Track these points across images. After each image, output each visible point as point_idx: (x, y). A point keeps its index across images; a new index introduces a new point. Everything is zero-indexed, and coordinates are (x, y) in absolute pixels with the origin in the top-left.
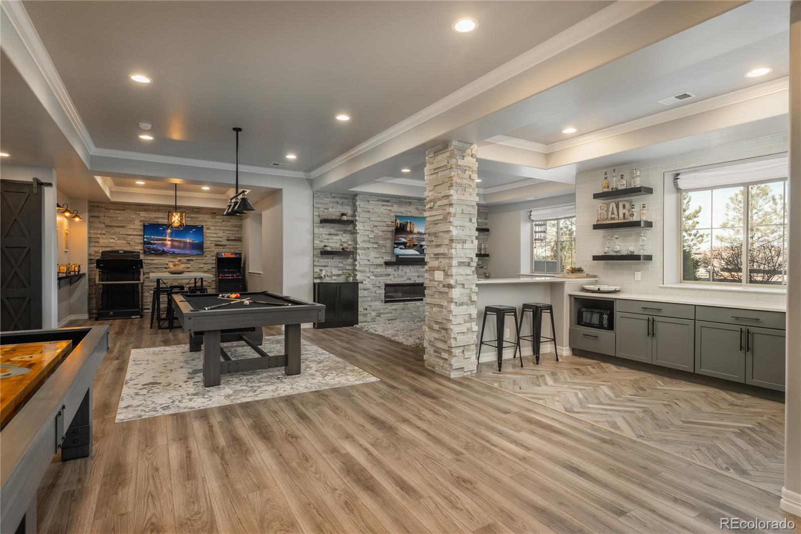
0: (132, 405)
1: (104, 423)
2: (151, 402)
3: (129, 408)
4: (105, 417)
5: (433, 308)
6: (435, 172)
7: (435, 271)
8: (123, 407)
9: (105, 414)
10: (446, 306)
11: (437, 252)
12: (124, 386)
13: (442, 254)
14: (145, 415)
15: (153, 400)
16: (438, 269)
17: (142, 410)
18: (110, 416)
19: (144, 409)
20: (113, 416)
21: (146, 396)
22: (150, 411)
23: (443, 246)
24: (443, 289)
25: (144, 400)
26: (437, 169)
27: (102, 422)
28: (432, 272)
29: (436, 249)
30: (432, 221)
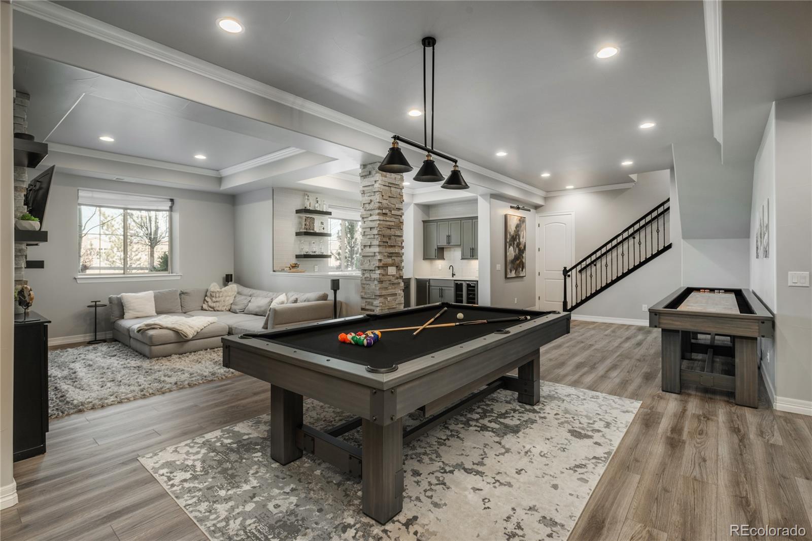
0: (621, 411)
1: (651, 406)
2: (602, 408)
3: (625, 410)
4: (649, 411)
5: (387, 298)
6: (390, 185)
7: (389, 267)
8: (631, 414)
9: (649, 414)
10: (399, 293)
11: (391, 251)
12: (615, 449)
13: (396, 253)
14: (615, 398)
15: (598, 409)
16: (392, 265)
17: (615, 403)
18: (646, 410)
19: (613, 404)
20: (642, 409)
21: (601, 417)
22: (609, 400)
23: (396, 247)
24: (397, 280)
25: (606, 413)
26: (391, 184)
27: (653, 407)
28: (385, 268)
29: (390, 249)
30: (386, 225)
